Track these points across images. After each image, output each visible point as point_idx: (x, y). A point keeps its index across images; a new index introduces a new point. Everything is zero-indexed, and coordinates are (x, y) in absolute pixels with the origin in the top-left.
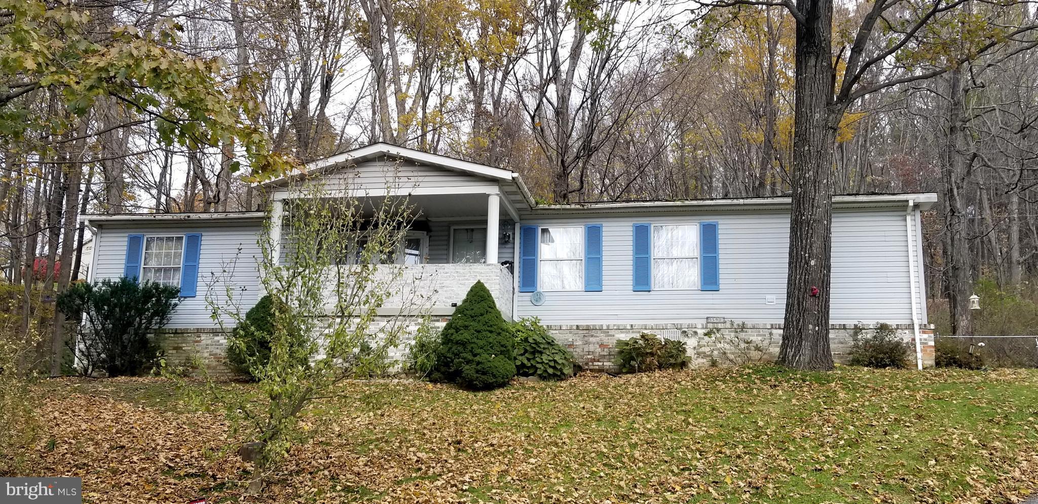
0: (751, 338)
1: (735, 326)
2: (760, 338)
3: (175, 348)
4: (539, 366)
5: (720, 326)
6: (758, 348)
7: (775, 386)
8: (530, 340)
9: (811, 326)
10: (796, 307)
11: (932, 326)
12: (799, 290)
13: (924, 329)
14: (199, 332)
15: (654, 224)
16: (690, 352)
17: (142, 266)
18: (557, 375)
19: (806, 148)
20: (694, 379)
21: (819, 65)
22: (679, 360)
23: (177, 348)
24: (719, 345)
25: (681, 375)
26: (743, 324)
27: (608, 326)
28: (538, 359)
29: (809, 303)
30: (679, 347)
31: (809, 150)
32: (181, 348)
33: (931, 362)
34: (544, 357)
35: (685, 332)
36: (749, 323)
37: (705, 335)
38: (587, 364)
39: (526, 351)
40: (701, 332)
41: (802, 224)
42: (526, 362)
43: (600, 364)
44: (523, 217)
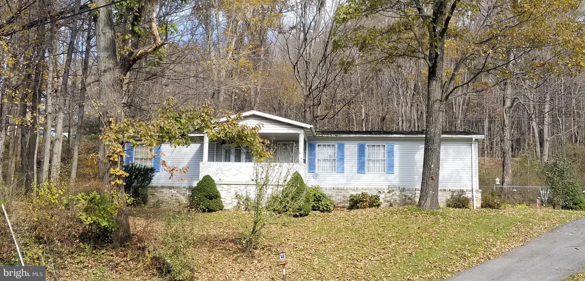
0: (407, 194)
1: (400, 189)
2: (411, 194)
3: (151, 195)
4: (320, 206)
5: (394, 189)
6: (409, 199)
7: (416, 216)
8: (317, 195)
9: (431, 192)
10: (425, 183)
11: (481, 191)
12: (427, 177)
13: (477, 191)
14: (163, 187)
15: (367, 143)
16: (381, 200)
17: (134, 157)
18: (328, 210)
19: (431, 119)
20: (384, 213)
21: (437, 84)
22: (377, 204)
23: (152, 195)
24: (393, 197)
25: (378, 210)
26: (404, 188)
27: (347, 188)
28: (320, 204)
29: (430, 182)
30: (377, 198)
31: (432, 120)
32: (154, 195)
33: (479, 205)
34: (323, 203)
35: (379, 191)
36: (406, 188)
37: (388, 192)
38: (337, 204)
39: (315, 200)
40: (386, 191)
41: (429, 150)
42: (315, 205)
43: (343, 204)
44: (309, 139)
